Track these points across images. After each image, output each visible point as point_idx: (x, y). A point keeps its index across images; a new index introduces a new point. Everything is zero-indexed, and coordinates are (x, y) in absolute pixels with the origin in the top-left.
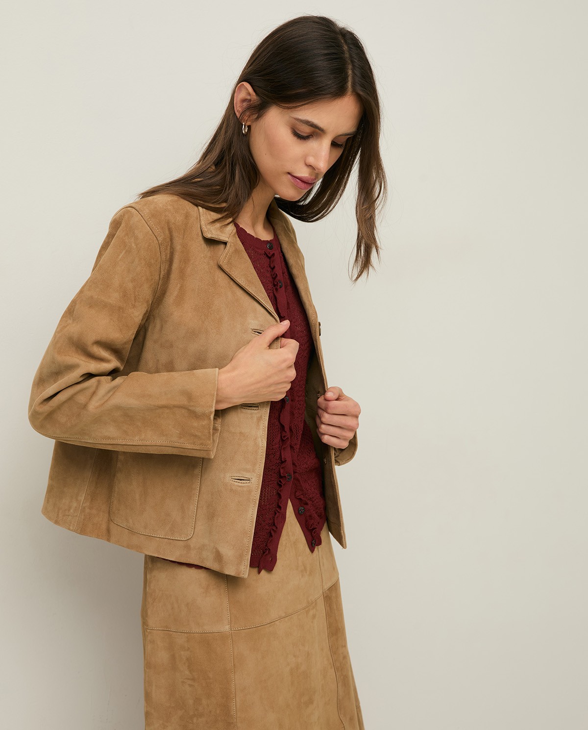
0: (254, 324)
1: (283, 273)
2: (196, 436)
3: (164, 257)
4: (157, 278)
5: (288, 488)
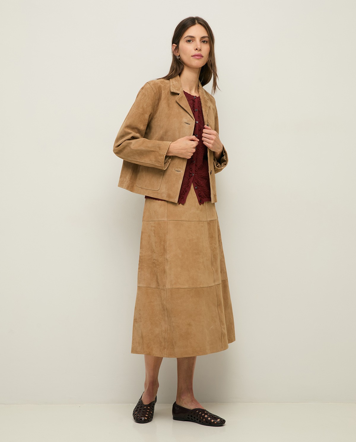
0: (185, 120)
1: (198, 107)
2: (159, 162)
3: (156, 98)
4: (154, 105)
5: (192, 178)
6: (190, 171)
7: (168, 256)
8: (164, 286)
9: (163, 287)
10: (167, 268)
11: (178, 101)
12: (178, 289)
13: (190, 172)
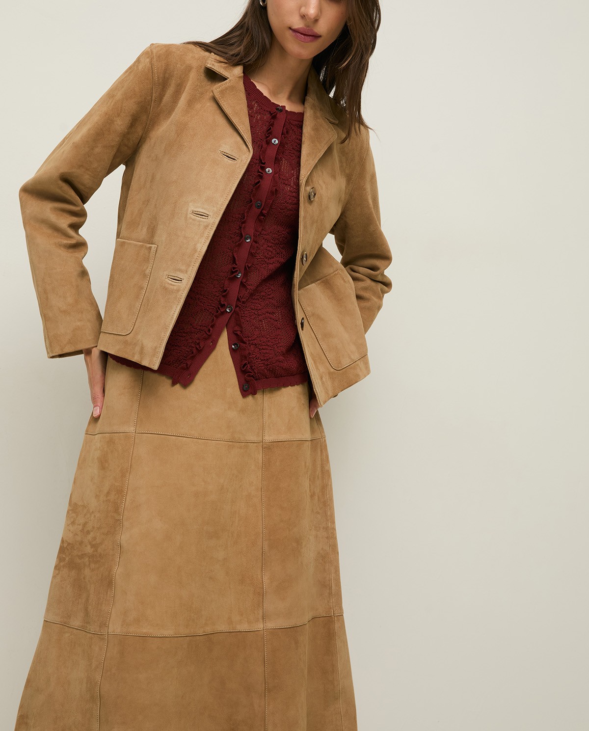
0: (224, 147)
5: (226, 318)
6: (222, 299)
7: (124, 538)
8: (104, 625)
9: (100, 627)
10: (118, 571)
11: (217, 96)
12: (144, 637)
13: (220, 301)
